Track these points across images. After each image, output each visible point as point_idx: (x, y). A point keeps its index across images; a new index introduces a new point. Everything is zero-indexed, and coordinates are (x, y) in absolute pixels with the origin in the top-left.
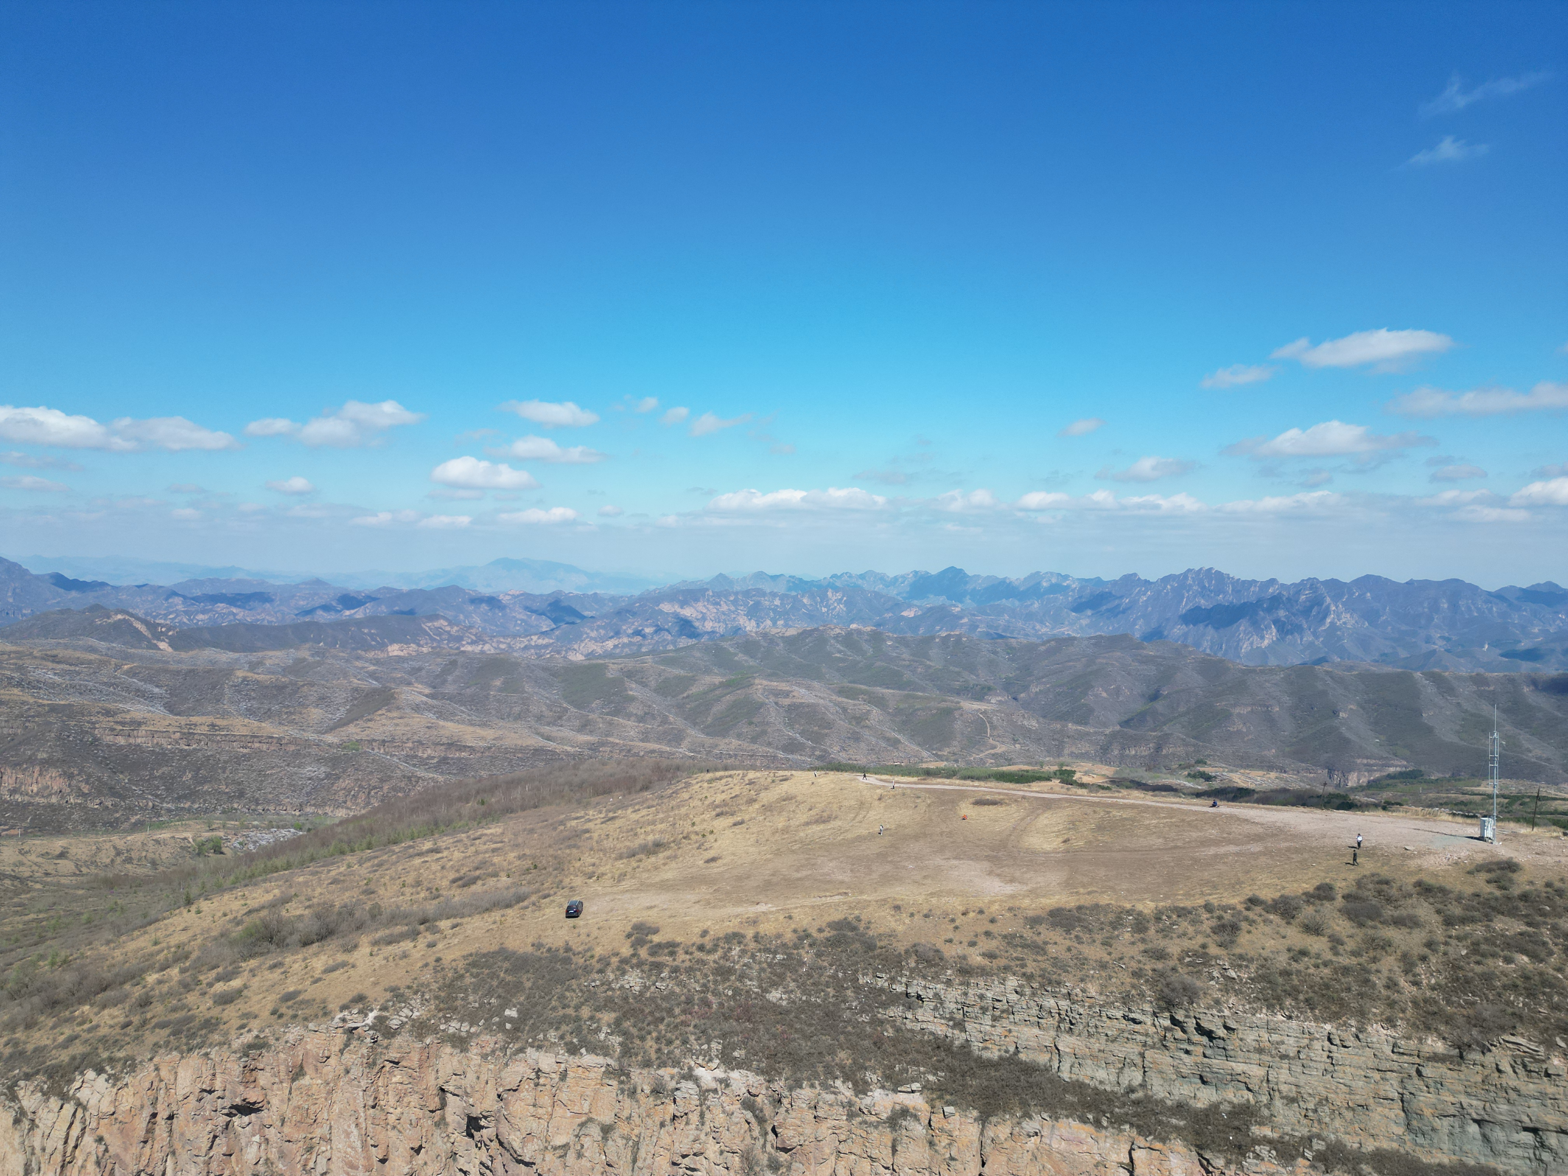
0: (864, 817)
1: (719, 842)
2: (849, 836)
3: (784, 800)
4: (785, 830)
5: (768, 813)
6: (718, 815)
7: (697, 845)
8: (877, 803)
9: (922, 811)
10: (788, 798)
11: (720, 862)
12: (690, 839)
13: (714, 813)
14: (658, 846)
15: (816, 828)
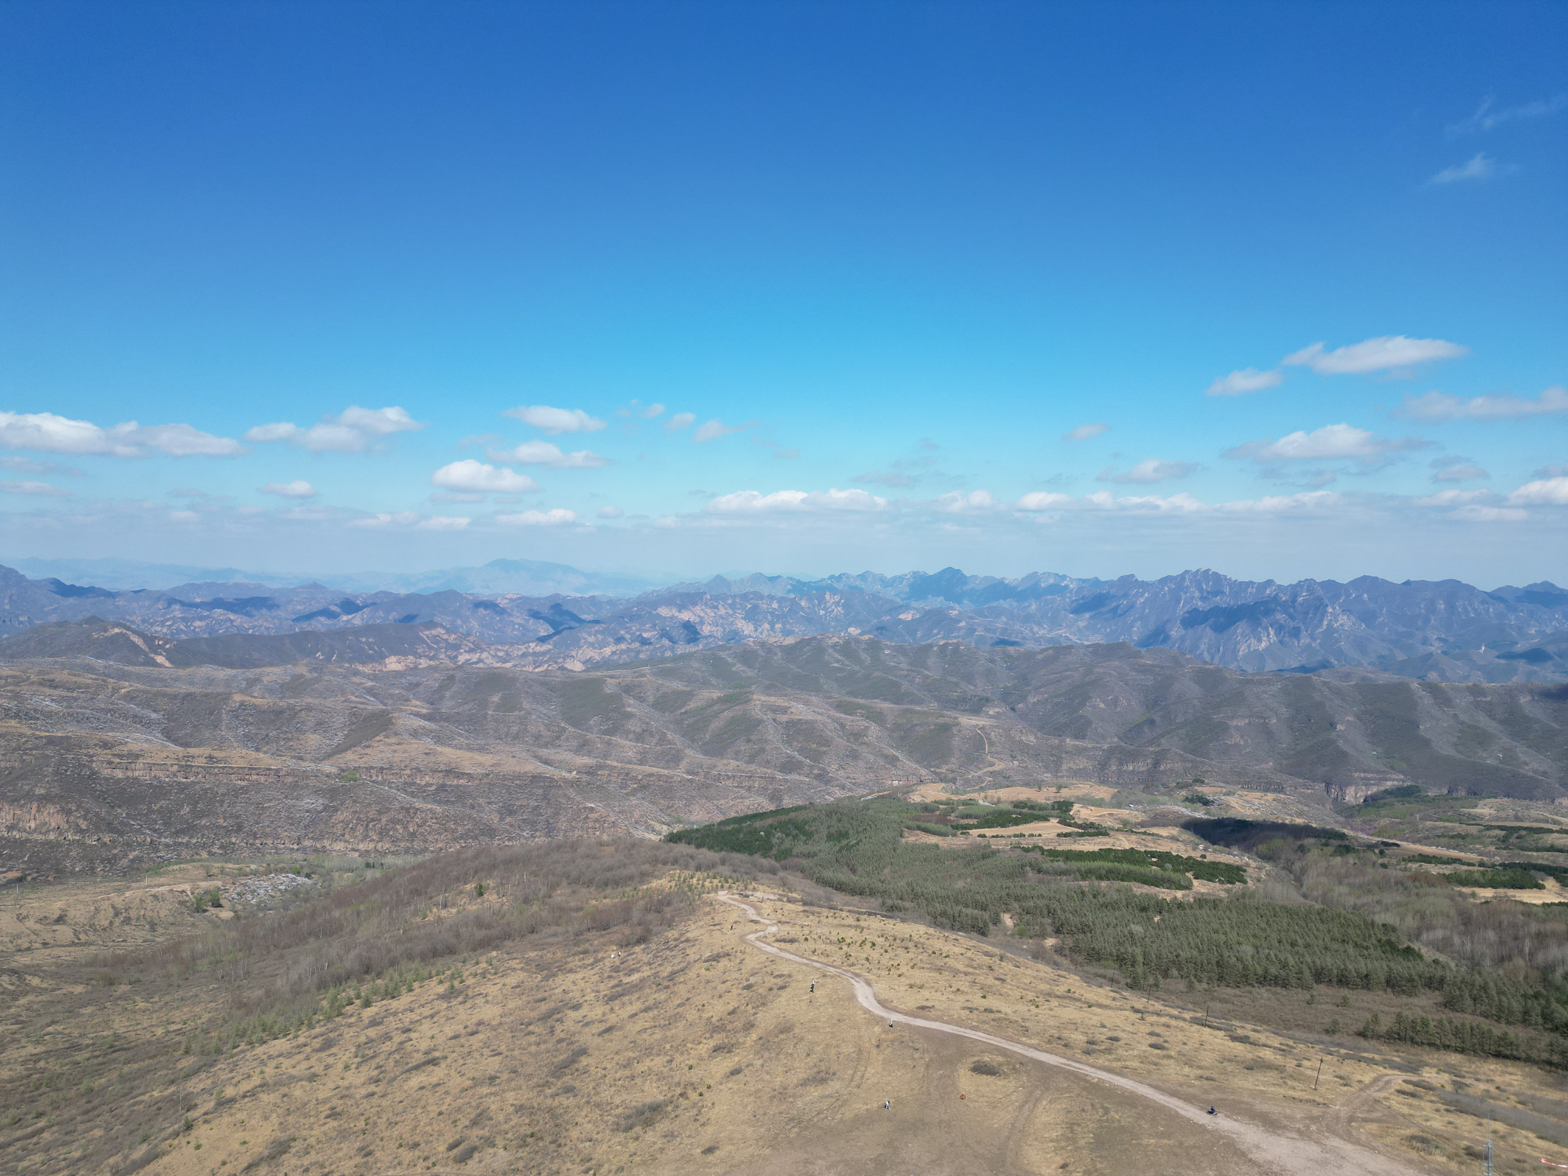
0: (862, 1077)
1: (716, 1109)
2: (848, 1114)
3: (782, 1032)
4: (782, 1094)
5: (766, 1055)
6: (717, 1049)
7: (695, 1111)
8: (875, 1051)
9: (921, 1075)
10: (786, 1029)
11: (717, 1153)
12: (687, 1098)
13: (712, 1043)
14: (656, 1108)
15: (815, 1092)
